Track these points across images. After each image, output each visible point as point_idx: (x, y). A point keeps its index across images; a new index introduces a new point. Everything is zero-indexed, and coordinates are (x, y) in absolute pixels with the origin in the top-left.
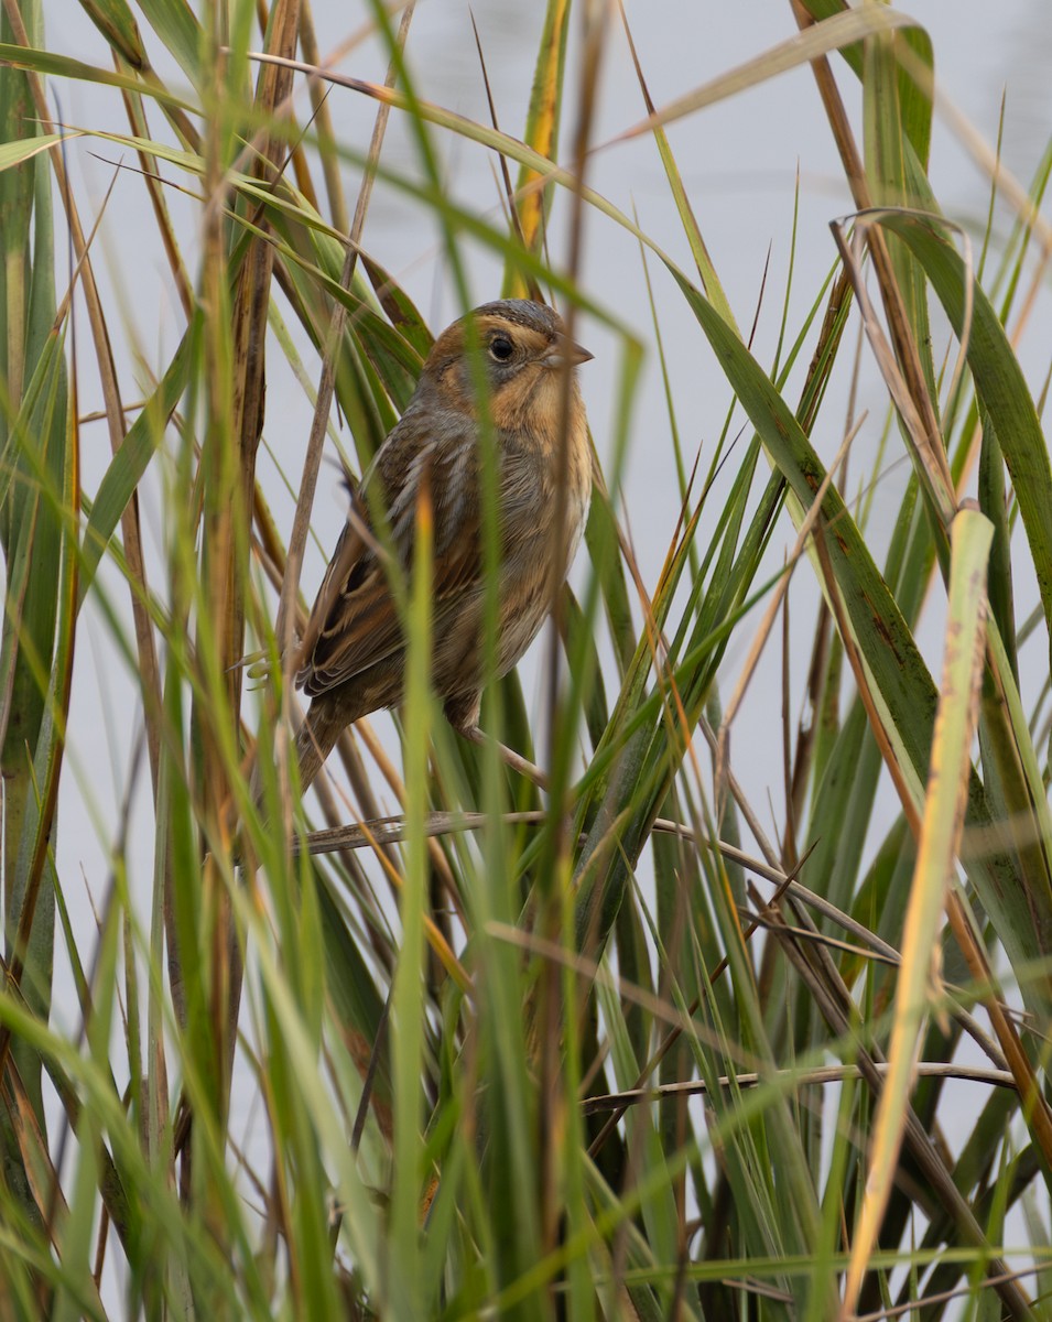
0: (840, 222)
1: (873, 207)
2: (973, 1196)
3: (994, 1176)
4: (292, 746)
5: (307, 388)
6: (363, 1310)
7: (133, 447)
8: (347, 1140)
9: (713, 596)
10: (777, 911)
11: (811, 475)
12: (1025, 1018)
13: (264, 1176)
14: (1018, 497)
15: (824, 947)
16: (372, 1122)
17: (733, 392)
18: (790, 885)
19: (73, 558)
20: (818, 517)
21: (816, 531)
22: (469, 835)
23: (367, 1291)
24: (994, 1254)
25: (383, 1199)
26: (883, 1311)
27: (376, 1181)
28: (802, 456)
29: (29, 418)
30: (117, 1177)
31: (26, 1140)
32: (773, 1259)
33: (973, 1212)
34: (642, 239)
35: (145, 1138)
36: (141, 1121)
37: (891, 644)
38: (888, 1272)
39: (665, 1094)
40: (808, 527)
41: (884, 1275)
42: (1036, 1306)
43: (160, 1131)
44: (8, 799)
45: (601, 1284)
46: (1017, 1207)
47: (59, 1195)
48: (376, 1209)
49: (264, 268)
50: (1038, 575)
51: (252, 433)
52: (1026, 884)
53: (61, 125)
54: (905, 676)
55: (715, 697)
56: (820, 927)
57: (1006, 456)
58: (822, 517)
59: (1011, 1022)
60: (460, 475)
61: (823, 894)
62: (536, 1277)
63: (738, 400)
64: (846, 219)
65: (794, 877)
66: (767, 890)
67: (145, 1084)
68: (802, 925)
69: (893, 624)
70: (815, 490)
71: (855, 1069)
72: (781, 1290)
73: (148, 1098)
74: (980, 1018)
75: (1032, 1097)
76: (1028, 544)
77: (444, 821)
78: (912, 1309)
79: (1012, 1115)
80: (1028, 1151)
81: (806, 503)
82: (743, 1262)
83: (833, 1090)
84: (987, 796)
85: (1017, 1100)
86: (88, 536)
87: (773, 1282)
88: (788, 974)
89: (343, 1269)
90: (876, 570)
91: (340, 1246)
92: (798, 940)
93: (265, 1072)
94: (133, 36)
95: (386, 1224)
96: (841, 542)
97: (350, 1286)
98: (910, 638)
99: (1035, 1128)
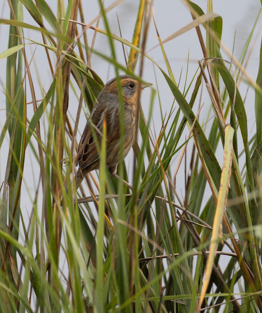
0: (200, 61)
1: (208, 58)
2: (227, 281)
3: (231, 277)
4: (74, 178)
5: (77, 98)
6: (89, 306)
7: (39, 111)
8: (85, 267)
9: (169, 146)
10: (183, 216)
11: (192, 117)
12: (239, 241)
13: (67, 277)
14: (239, 122)
15: (193, 224)
16: (91, 264)
17: (174, 98)
18: (186, 211)
19: (25, 136)
20: (194, 128)
21: (193, 131)
22: (114, 200)
23: (90, 302)
24: (232, 294)
25: (94, 281)
26: (206, 308)
27: (92, 277)
28: (190, 113)
29: (15, 104)
30: (33, 276)
31: (13, 267)
32: (182, 295)
33: (227, 285)
34: (153, 62)
35: (40, 267)
36: (39, 263)
37: (210, 156)
38: (208, 298)
39: (158, 258)
40: (192, 130)
41: (206, 299)
42: (241, 306)
43: (43, 266)
44: (9, 190)
45: (143, 301)
46: (237, 284)
47: (20, 281)
48: (92, 283)
49: (69, 71)
50: (243, 141)
51: (65, 108)
52: (240, 211)
53: (24, 38)
54: (213, 163)
55: (169, 168)
56: (192, 220)
57: (236, 114)
58: (194, 127)
59: (236, 242)
60: (113, 116)
61: (193, 213)
62: (128, 302)
63: (175, 99)
64: (202, 60)
65: (187, 209)
66: (181, 212)
67: (40, 255)
68: (188, 219)
69: (210, 152)
70: (193, 121)
71: (201, 253)
72: (184, 302)
73: (40, 258)
74: (229, 241)
75: (241, 259)
76: (241, 134)
77: (108, 196)
78: (213, 307)
79: (236, 263)
80: (239, 271)
81: (191, 124)
82: (175, 296)
83: (195, 258)
84: (231, 191)
85: (237, 260)
86: (29, 130)
87: (182, 300)
88: (185, 230)
89: (84, 297)
90: (206, 139)
91: (84, 292)
92: (188, 223)
93: (67, 253)
94: (40, 18)
95: (95, 286)
96: (199, 133)
97: (86, 301)
98: (214, 155)
99: (241, 266)
